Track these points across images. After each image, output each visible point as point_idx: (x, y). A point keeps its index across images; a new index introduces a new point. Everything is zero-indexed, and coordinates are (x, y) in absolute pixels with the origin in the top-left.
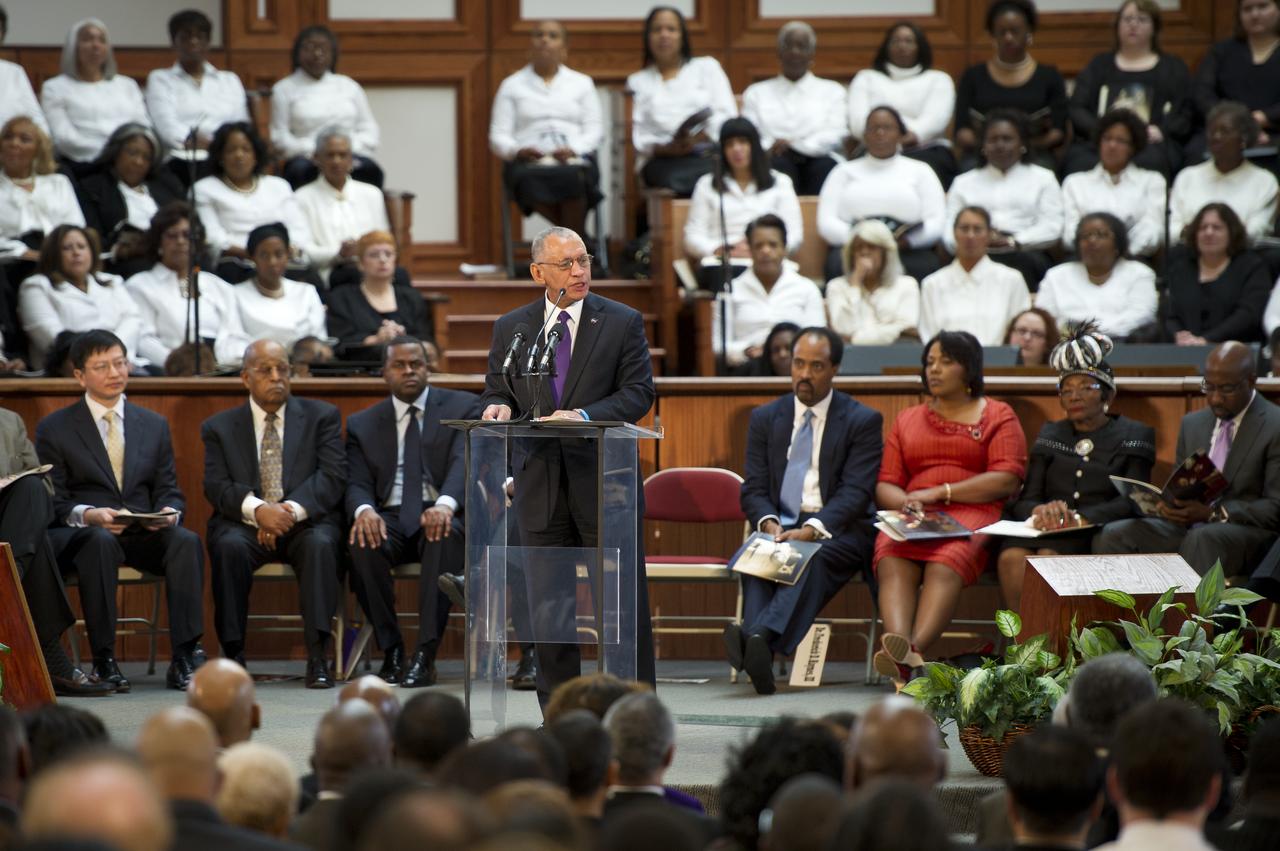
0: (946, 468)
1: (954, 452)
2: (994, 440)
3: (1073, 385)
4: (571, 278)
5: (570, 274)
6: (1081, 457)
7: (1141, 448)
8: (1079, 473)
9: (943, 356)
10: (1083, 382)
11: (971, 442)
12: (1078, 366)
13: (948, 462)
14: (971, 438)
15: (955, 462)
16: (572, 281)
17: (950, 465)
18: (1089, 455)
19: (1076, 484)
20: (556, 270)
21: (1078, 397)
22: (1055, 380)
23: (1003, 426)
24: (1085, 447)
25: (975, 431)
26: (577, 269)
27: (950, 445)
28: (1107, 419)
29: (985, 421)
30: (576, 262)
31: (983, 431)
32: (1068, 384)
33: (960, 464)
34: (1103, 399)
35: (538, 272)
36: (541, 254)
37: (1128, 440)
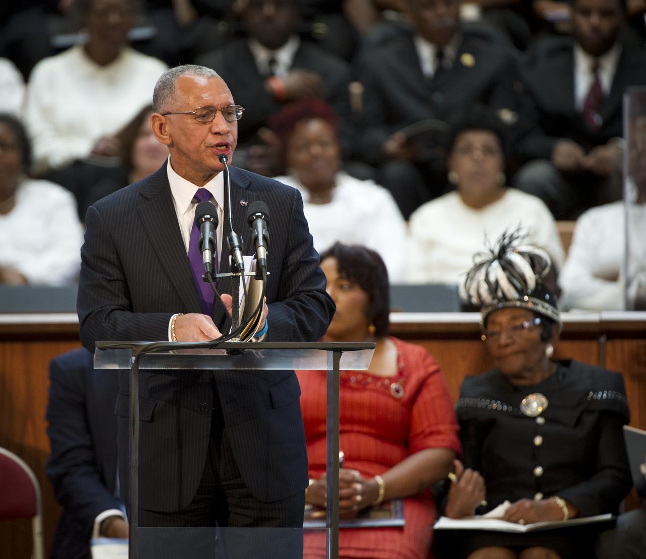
0: (353, 437)
1: (366, 415)
2: (420, 401)
3: (500, 325)
4: (210, 135)
5: (210, 130)
6: (533, 418)
7: (613, 401)
8: (538, 441)
9: (340, 278)
10: (514, 318)
11: (390, 402)
12: (505, 298)
13: (356, 428)
14: (390, 396)
15: (366, 429)
16: (213, 140)
17: (359, 432)
18: (542, 415)
19: (535, 455)
20: (190, 122)
21: (509, 341)
22: (476, 318)
23: (430, 380)
24: (535, 405)
25: (394, 386)
26: (220, 123)
27: (361, 406)
28: (555, 367)
29: (405, 373)
30: (219, 114)
31: (404, 385)
32: (494, 323)
33: (373, 431)
34: (545, 339)
35: (161, 125)
36: (169, 100)
37: (596, 391)
